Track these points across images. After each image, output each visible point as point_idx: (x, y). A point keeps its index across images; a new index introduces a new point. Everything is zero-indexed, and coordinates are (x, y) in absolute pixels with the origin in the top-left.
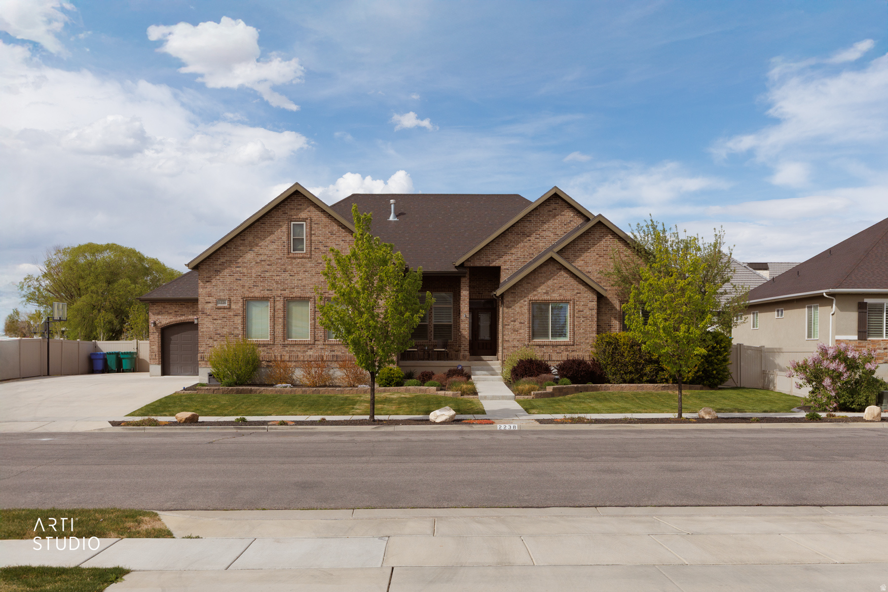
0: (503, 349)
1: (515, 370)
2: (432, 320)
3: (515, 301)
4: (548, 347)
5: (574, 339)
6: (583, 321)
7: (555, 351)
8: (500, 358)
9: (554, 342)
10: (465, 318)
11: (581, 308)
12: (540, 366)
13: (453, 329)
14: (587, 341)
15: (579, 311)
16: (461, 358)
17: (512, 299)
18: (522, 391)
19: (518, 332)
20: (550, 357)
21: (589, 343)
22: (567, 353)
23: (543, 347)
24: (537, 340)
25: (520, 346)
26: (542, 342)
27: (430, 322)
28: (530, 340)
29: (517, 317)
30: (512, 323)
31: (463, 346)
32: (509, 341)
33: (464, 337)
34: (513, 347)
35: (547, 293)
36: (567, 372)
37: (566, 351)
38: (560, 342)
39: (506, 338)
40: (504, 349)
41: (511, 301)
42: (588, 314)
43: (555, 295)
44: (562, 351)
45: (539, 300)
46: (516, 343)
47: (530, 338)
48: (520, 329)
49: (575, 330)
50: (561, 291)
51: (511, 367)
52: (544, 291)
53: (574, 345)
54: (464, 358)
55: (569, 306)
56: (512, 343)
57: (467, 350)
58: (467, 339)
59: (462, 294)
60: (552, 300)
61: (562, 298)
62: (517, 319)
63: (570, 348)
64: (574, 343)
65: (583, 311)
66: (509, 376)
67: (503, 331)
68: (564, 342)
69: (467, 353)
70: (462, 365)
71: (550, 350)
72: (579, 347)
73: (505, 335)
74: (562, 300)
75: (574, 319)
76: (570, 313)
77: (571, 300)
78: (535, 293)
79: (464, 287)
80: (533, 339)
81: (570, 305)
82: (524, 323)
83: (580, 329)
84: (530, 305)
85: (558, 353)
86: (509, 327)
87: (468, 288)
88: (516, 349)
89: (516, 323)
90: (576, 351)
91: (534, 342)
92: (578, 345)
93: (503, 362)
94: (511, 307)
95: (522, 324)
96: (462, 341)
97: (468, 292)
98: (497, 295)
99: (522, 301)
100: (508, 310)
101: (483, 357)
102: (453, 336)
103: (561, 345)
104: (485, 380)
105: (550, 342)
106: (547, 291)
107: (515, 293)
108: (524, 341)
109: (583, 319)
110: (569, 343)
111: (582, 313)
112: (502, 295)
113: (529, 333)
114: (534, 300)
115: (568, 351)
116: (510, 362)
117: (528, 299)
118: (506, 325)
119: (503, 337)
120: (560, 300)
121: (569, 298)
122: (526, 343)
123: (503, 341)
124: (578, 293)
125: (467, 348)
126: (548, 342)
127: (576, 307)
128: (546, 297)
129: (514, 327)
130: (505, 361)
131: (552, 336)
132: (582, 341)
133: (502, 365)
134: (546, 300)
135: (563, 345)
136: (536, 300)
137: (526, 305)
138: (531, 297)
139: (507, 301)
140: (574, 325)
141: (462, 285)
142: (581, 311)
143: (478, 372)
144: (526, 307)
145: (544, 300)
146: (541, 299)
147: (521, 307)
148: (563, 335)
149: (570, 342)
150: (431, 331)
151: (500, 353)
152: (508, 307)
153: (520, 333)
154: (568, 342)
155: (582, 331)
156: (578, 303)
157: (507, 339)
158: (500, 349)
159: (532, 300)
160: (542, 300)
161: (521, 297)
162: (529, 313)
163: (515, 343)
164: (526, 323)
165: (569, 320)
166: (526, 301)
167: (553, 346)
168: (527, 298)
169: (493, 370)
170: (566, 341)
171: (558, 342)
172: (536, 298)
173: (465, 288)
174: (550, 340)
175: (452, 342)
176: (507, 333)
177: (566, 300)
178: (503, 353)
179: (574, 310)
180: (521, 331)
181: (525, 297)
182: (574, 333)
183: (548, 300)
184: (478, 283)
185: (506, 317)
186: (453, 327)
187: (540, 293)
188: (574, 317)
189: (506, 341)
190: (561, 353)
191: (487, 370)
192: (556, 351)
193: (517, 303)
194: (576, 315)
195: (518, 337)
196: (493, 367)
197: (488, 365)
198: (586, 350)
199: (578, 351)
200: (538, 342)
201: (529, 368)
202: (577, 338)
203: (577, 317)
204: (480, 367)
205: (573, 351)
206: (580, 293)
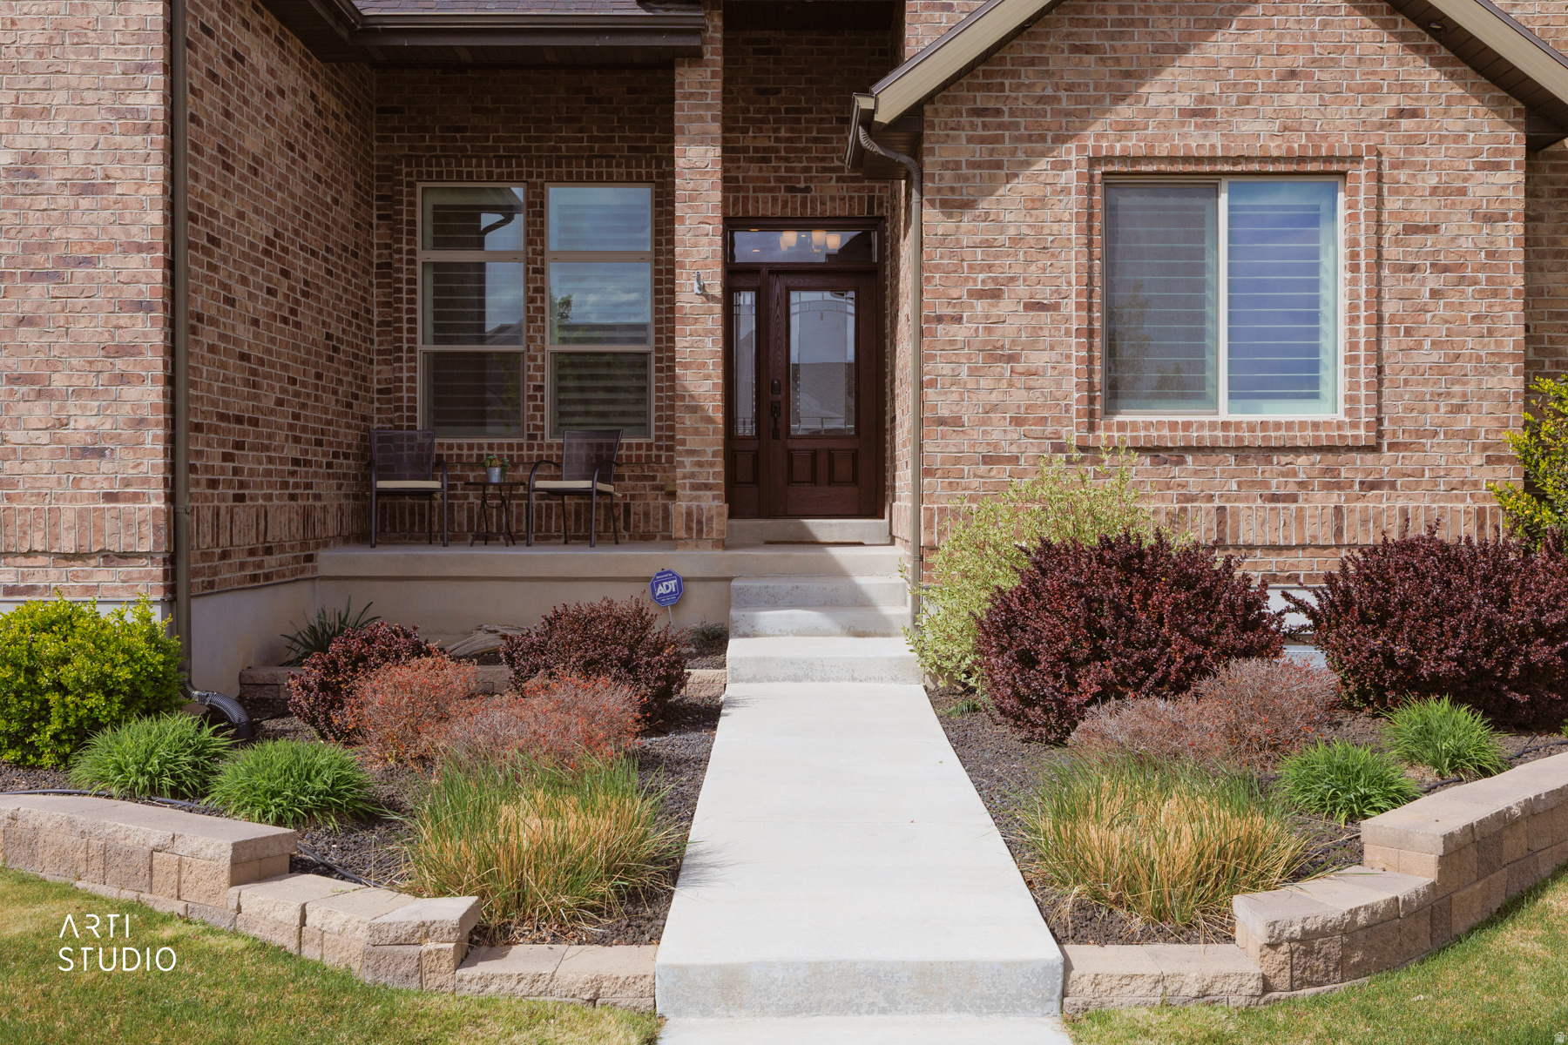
0: (923, 471)
1: (1009, 626)
2: (542, 330)
3: (998, 165)
4: (1214, 458)
5: (1379, 408)
6: (1435, 294)
7: (1253, 484)
8: (903, 529)
9: (1251, 427)
10: (698, 301)
11: (1424, 211)
12: (1207, 593)
13: (653, 375)
14: (1465, 422)
15: (1410, 229)
16: (678, 528)
17: (979, 152)
18: (1131, 884)
19: (1020, 367)
20: (1221, 523)
21: (1470, 435)
22: (1335, 498)
23: (1181, 462)
24: (1139, 419)
25: (1033, 452)
26: (1173, 426)
27: (531, 339)
28: (1091, 414)
29: (1008, 265)
30: (980, 306)
31: (687, 461)
32: (956, 422)
33: (694, 409)
34: (987, 460)
35: (1201, 113)
36: (1412, 642)
37: (1328, 487)
38: (1290, 425)
39: (941, 402)
40: (930, 472)
41: (974, 165)
42: (1466, 244)
43: (1259, 126)
44: (1302, 485)
45: (1150, 159)
46: (1002, 436)
47: (1092, 400)
48: (1033, 345)
49: (1386, 347)
50: (1291, 99)
51: (979, 601)
52: (1185, 101)
53: (1375, 449)
54: (697, 527)
55: (1341, 198)
56: (976, 434)
57: (707, 487)
58: (710, 420)
59: (680, 162)
60: (1237, 160)
61: (1298, 143)
62: (1012, 279)
63: (1355, 468)
64: (1380, 435)
65: (1435, 229)
66: (962, 651)
67: (920, 359)
68: (1316, 425)
69: (713, 504)
70: (683, 572)
71: (1223, 477)
72: (1411, 460)
73: (933, 383)
74: (1302, 159)
75: (1379, 280)
76: (1353, 243)
77: (1356, 159)
78: (1124, 111)
79: (690, 120)
80: (1110, 410)
81: (1354, 192)
82: (1055, 307)
83: (1419, 346)
84: (1091, 191)
85: (1274, 498)
86: (960, 332)
87: (716, 128)
88: (1001, 472)
89: (1005, 307)
90: (1393, 486)
91: (1122, 427)
92: (1406, 446)
93: (921, 555)
94: (968, 205)
95: (1046, 317)
96: (685, 431)
97: (715, 152)
98: (884, 116)
99: (1043, 164)
100: (950, 225)
101: (811, 523)
102: (654, 415)
103: (1296, 450)
104: (803, 672)
105: (1226, 425)
106: (1201, 99)
107: (998, 112)
108: (1058, 421)
109: (1433, 281)
110: (1348, 433)
111: (1430, 239)
112: (914, 117)
113: (1091, 373)
114: (1124, 159)
115: (1338, 486)
116: (970, 562)
117: (1084, 148)
118: (939, 319)
119: (920, 401)
120: (1287, 159)
121: (1344, 146)
122: (1072, 434)
123: (920, 422)
124: (1401, 113)
125: (715, 472)
126: (1213, 425)
127: (1392, 203)
128: (1196, 140)
129: (989, 330)
130: (933, 549)
131: (1238, 393)
132: (1429, 420)
133: (918, 577)
134: (1199, 160)
135: (1309, 450)
136: (1136, 160)
137: (1065, 190)
138: (1098, 137)
139: (945, 165)
140: (1380, 318)
141: (683, 110)
142: (1425, 230)
143: (768, 618)
144: (1073, 203)
145: (1186, 159)
146: (1162, 150)
147: (1038, 202)
148: (1305, 383)
149: (1355, 425)
150: (540, 388)
151: (902, 504)
152: (955, 205)
153: (1030, 373)
154: (1340, 426)
155: (1427, 356)
156: (1402, 175)
157: (944, 412)
158: (903, 477)
159: (1109, 159)
160: (1172, 159)
161: (1043, 140)
162: (1090, 243)
163: (996, 435)
164: (1070, 307)
165: (1343, 289)
166: (1064, 165)
167: (1241, 451)
168: (1072, 145)
169: (860, 601)
170: (1328, 424)
171: (1278, 426)
172: (1132, 144)
173: (695, 127)
174: (1224, 415)
175: (649, 447)
176: (946, 369)
177: (1328, 159)
178: (919, 498)
179: (1379, 224)
180: (1038, 359)
181: (1060, 139)
182: (1380, 370)
183: (1213, 160)
184: (783, 134)
185: (937, 268)
186: (653, 365)
187: (1156, 112)
188: (1379, 265)
189: (942, 422)
190: (1293, 498)
191: (826, 603)
192: (1265, 484)
193: (1010, 177)
194: (1390, 252)
195: (1019, 397)
196: (862, 581)
197: (837, 571)
198: (1455, 479)
199: (1406, 486)
200: (1148, 426)
201: (1118, 611)
202: (1394, 406)
203: (1397, 268)
204: (785, 585)
205: (1374, 486)
206: (1414, 114)
